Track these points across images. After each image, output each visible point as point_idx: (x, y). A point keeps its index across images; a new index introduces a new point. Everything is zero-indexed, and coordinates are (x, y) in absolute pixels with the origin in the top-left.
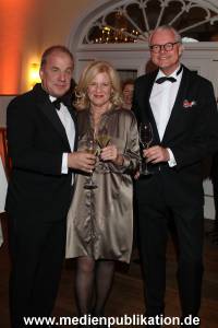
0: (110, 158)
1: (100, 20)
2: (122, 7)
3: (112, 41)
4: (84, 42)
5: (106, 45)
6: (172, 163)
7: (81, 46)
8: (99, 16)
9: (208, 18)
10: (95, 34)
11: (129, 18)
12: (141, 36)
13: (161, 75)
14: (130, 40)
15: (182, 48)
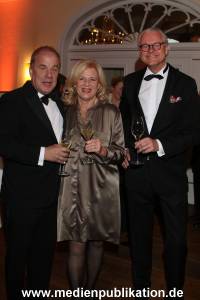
0: (93, 150)
1: (89, 23)
2: (109, 11)
3: (100, 42)
4: (75, 43)
5: (95, 46)
6: (161, 153)
7: (71, 47)
8: (89, 19)
9: (188, 21)
10: (85, 35)
11: (116, 21)
12: (127, 38)
13: (148, 72)
14: (117, 42)
15: (168, 48)
